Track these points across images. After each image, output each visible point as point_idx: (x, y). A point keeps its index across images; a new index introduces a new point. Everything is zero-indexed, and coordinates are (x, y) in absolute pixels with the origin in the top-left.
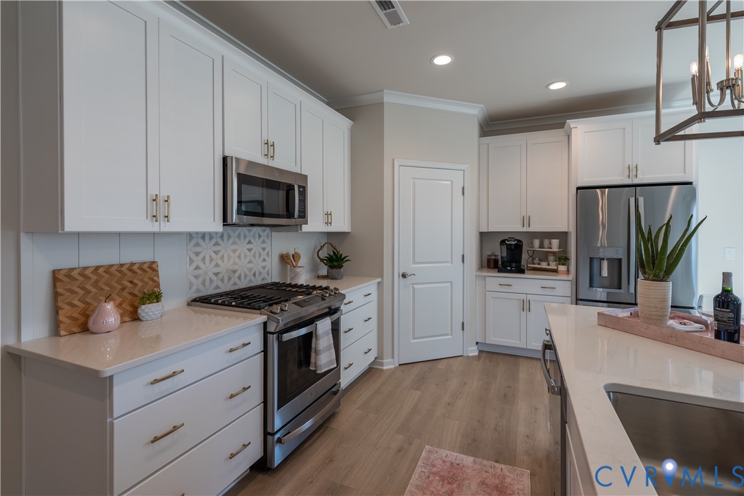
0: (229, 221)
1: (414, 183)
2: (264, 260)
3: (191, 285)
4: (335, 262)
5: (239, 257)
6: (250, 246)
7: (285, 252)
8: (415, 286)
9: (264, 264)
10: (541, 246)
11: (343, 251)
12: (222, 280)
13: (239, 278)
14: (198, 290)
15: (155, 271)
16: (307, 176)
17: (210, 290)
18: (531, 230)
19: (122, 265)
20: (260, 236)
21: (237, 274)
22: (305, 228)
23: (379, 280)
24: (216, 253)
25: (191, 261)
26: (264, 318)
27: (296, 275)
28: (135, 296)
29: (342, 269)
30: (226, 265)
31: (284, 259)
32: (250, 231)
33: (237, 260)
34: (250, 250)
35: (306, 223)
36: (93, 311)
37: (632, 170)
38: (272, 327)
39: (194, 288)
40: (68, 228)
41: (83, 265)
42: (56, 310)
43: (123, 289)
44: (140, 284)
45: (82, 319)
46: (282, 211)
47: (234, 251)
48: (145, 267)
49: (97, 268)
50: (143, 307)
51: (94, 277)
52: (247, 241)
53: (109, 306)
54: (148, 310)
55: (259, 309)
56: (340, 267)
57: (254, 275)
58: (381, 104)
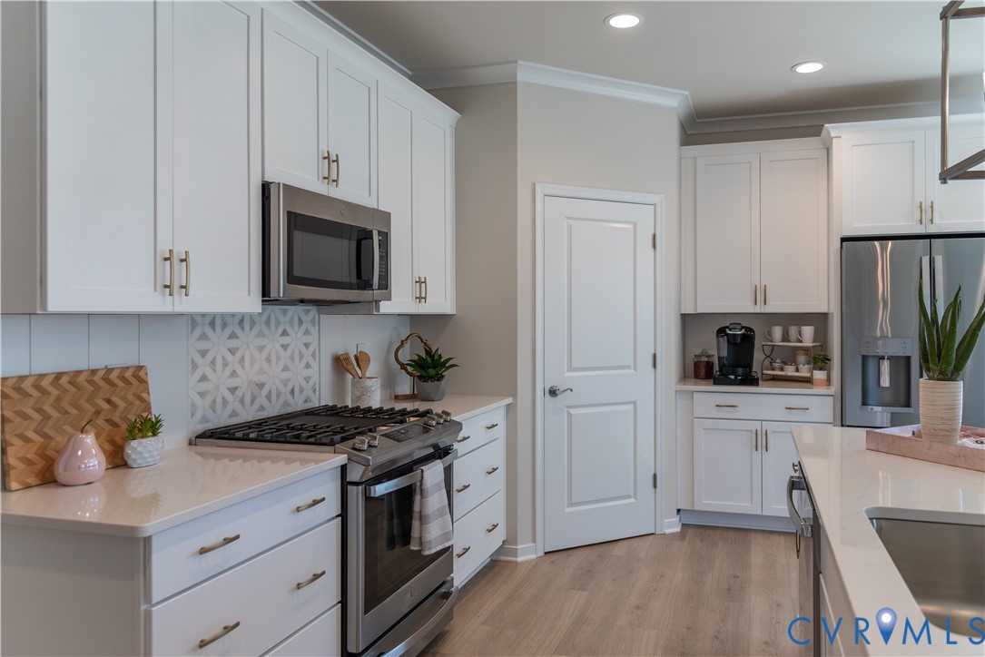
0: (273, 295)
1: (570, 227)
2: (308, 366)
3: (194, 408)
4: (429, 368)
5: (268, 360)
6: (285, 340)
7: (341, 352)
8: (573, 411)
9: (308, 372)
10: (785, 338)
11: (444, 349)
12: (242, 401)
13: (268, 397)
14: (204, 419)
15: (143, 381)
16: (389, 214)
17: (222, 420)
18: (768, 309)
19: (94, 372)
20: (301, 322)
21: (265, 391)
22: (385, 307)
23: (509, 400)
24: (232, 351)
25: (195, 366)
26: (342, 459)
27: (365, 392)
28: (115, 425)
29: (443, 383)
30: (247, 375)
31: (340, 364)
32: (285, 312)
33: (265, 365)
34: (285, 347)
35: (389, 299)
36: (60, 452)
37: (926, 211)
38: (355, 474)
39: (199, 415)
40: (54, 305)
42: (3, 447)
43: (98, 413)
44: (122, 404)
45: (40, 464)
46: (346, 272)
47: (261, 349)
48: (128, 374)
49: (59, 376)
50: (134, 443)
51: (55, 392)
52: (280, 330)
53: (89, 439)
54: (140, 449)
55: (332, 444)
56: (440, 378)
57: (292, 392)
58: (510, 87)
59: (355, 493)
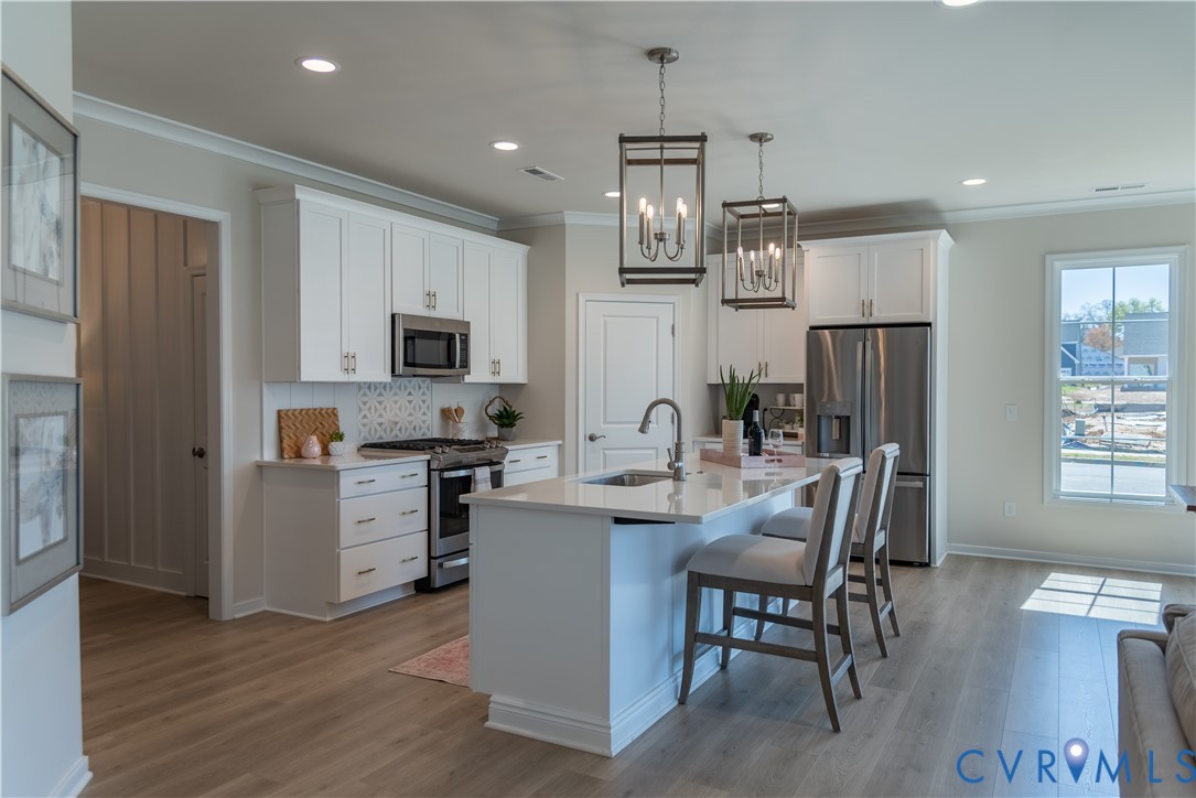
0: (397, 373)
1: (605, 322)
2: (424, 414)
3: (360, 431)
4: (506, 419)
5: (400, 409)
6: (410, 398)
7: (446, 406)
8: (606, 452)
9: (424, 418)
10: (787, 403)
11: (516, 408)
12: (385, 431)
13: (400, 430)
14: (365, 438)
15: (336, 416)
16: (469, 323)
17: (375, 440)
18: (769, 381)
19: (315, 410)
20: (420, 388)
21: (398, 426)
22: (468, 379)
23: (560, 442)
24: (380, 403)
25: (360, 410)
26: (428, 457)
27: (459, 431)
28: (324, 435)
29: (514, 428)
30: (388, 416)
31: (446, 414)
32: (410, 382)
33: (398, 412)
34: (410, 402)
35: (469, 374)
36: (302, 444)
37: (867, 306)
38: (434, 465)
39: (363, 435)
40: (304, 378)
41: (293, 407)
42: (281, 440)
43: (316, 429)
44: (327, 426)
45: (295, 449)
46: (443, 360)
47: (396, 402)
48: (329, 411)
49: (301, 410)
50: (332, 444)
51: (300, 417)
52: (407, 392)
53: (314, 438)
54: (335, 446)
55: (423, 450)
56: (511, 425)
57: (415, 429)
58: (562, 226)
59: (435, 475)
